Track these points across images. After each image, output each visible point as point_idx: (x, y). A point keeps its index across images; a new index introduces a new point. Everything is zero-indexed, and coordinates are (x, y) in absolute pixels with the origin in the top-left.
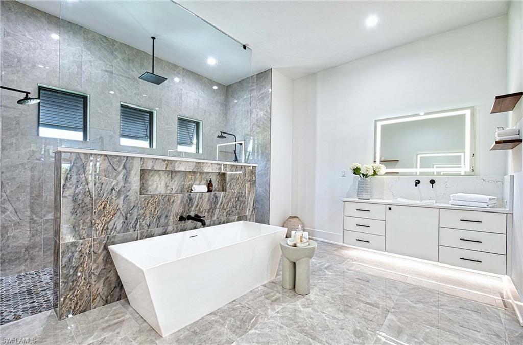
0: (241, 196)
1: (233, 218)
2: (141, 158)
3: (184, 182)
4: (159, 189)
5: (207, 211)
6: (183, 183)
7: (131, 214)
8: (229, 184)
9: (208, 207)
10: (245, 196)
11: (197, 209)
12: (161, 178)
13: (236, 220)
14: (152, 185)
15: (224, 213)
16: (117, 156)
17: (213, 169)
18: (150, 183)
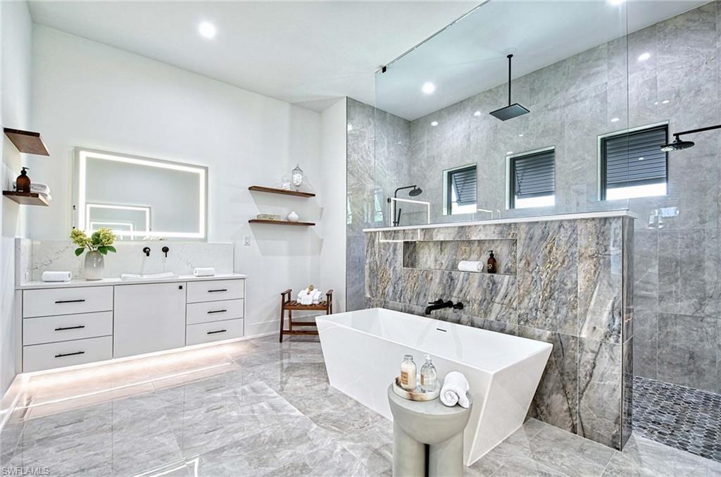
0: (561, 290)
1: (537, 331)
2: (404, 230)
3: (456, 255)
4: (429, 263)
5: (477, 302)
6: (454, 257)
7: (398, 284)
8: (523, 262)
9: (479, 297)
10: (574, 290)
11: (461, 295)
12: (430, 250)
13: (545, 338)
14: (423, 258)
15: (512, 316)
16: (389, 231)
17: (486, 235)
18: (421, 255)
